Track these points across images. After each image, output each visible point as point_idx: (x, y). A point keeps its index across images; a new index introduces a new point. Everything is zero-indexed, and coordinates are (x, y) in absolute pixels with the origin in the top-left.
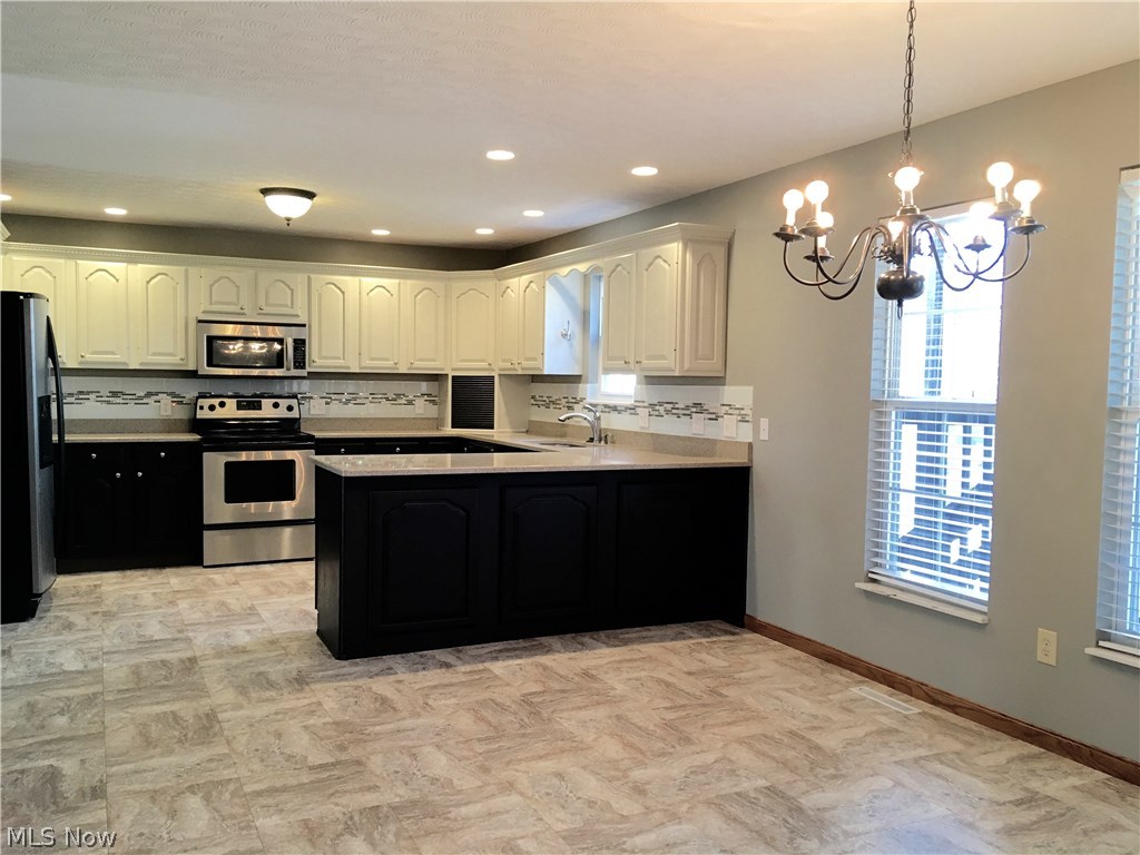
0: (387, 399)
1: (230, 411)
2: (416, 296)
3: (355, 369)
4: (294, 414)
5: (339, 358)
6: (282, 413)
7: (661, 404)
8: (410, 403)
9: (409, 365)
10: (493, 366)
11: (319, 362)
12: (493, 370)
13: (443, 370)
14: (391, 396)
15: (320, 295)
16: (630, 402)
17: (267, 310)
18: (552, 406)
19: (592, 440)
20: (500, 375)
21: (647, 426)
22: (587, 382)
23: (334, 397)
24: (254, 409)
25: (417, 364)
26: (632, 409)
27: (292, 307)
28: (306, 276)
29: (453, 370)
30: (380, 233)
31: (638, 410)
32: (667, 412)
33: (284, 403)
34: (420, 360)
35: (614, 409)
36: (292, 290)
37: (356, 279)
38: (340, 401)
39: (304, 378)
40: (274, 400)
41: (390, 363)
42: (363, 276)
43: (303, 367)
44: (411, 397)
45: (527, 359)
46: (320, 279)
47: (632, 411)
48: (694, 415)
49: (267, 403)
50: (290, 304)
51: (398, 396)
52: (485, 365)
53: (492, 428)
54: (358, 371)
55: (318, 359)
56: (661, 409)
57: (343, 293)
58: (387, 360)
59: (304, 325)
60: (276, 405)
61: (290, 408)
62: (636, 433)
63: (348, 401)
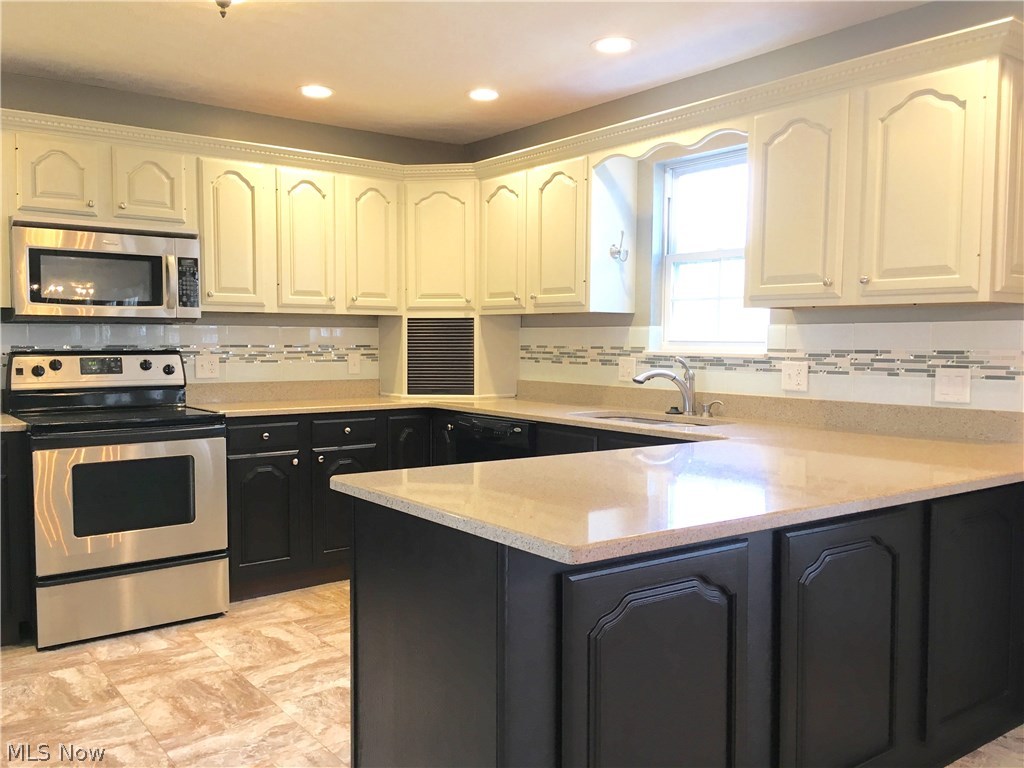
0: (309, 353)
1: (70, 376)
2: (358, 200)
3: (271, 308)
4: (176, 379)
5: (245, 290)
6: (155, 377)
7: (840, 354)
8: (341, 358)
9: (349, 303)
10: (472, 304)
11: (218, 296)
12: (473, 310)
13: (395, 309)
14: (315, 349)
15: (216, 191)
16: (759, 351)
17: (131, 209)
18: (566, 360)
19: (676, 411)
20: (481, 316)
21: (804, 388)
22: (647, 324)
23: (232, 351)
24: (110, 371)
25: (361, 301)
26: (766, 364)
27: (172, 208)
28: (193, 158)
29: (410, 309)
30: (316, 92)
31: (778, 365)
32: (859, 367)
33: (158, 362)
34: (365, 295)
35: (718, 362)
36: (172, 180)
37: (270, 168)
38: (242, 357)
39: (193, 321)
40: (142, 358)
41: (322, 300)
42: (282, 164)
43: (194, 304)
44: (343, 351)
45: (546, 291)
46: (216, 165)
47: (767, 366)
48: (939, 371)
49: (131, 363)
50: (168, 203)
51: (325, 347)
52: (461, 302)
53: (471, 392)
54: (275, 310)
55: (215, 292)
56: (844, 363)
57: (252, 189)
58: (318, 294)
59: (193, 237)
60: (146, 366)
61: (168, 370)
62: (777, 400)
63: (251, 358)
